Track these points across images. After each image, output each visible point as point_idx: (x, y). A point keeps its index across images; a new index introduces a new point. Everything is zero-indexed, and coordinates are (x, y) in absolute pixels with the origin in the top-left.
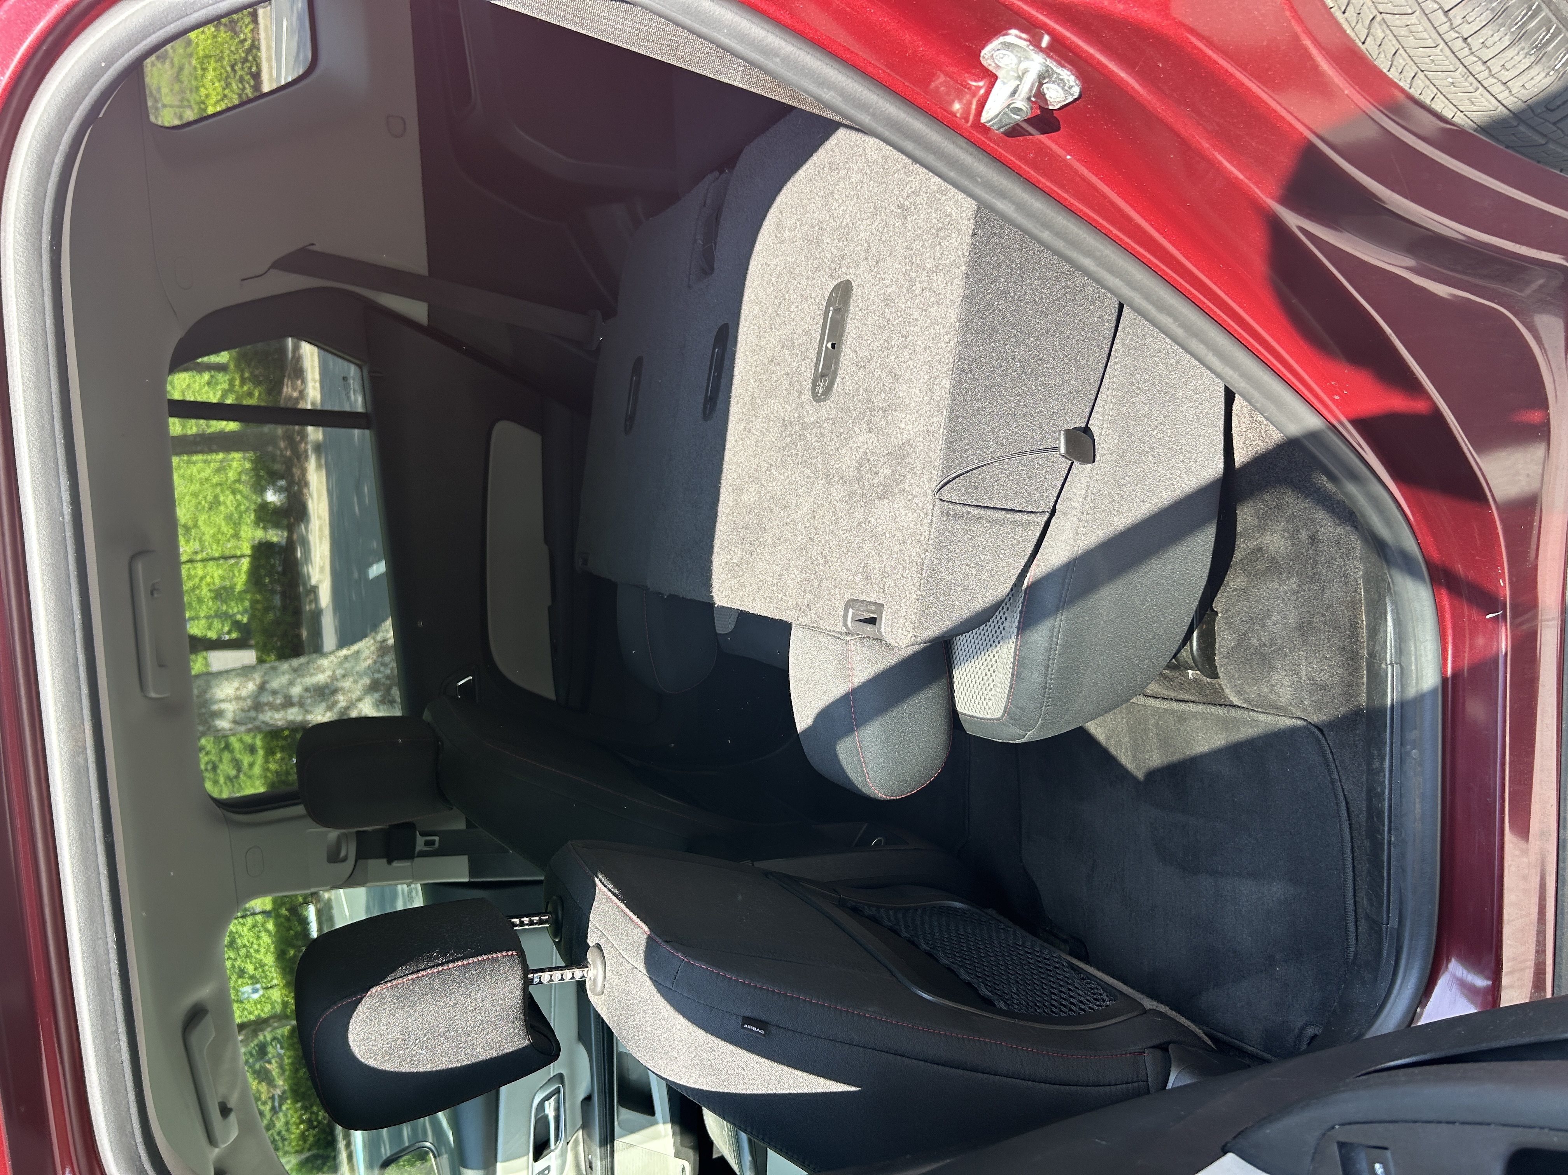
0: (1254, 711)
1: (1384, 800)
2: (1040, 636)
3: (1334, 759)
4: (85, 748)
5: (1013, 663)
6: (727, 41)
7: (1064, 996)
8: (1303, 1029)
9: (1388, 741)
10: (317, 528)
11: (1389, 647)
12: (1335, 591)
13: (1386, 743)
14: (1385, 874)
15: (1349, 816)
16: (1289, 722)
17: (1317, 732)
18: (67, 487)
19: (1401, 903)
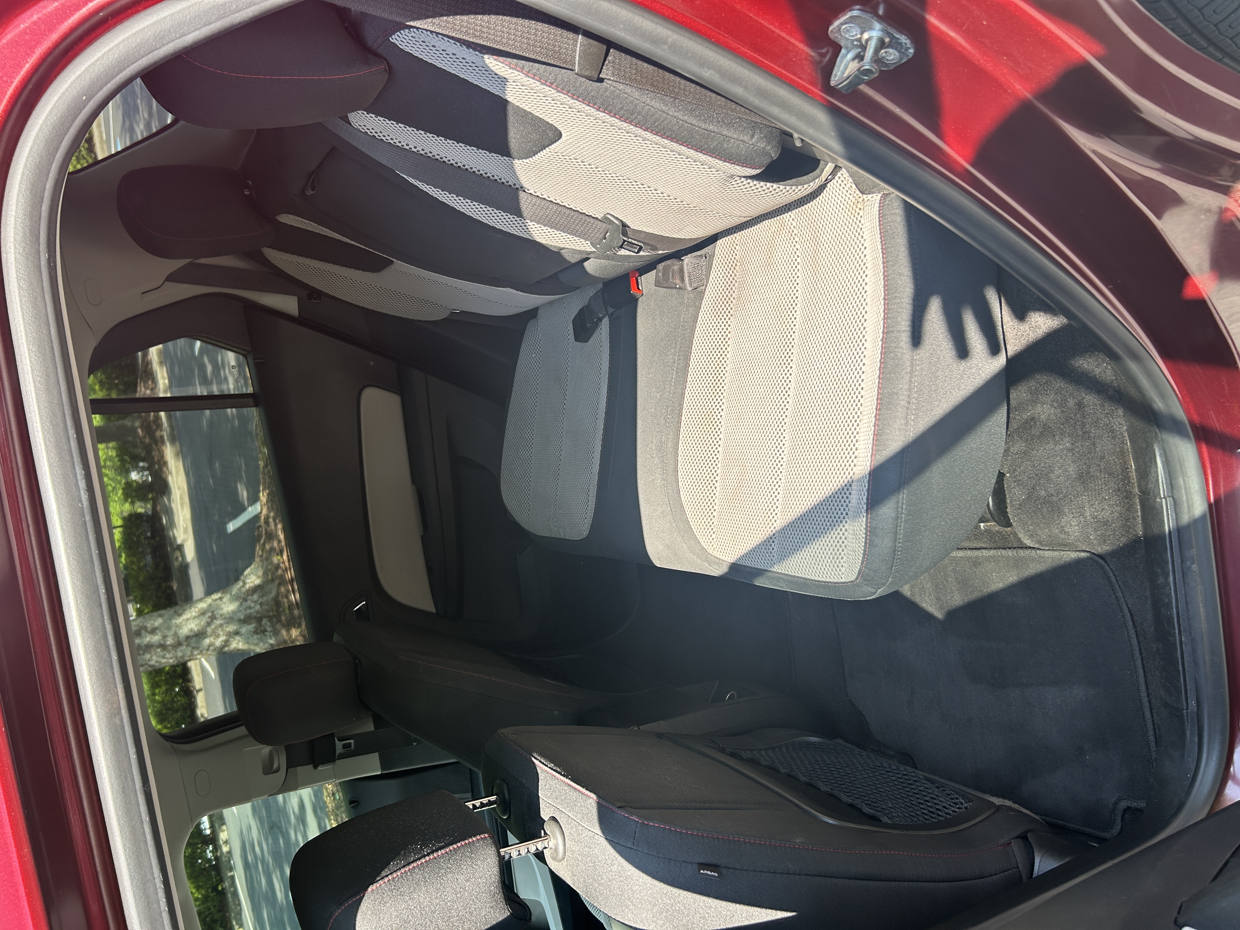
0: (1040, 549)
1: (1172, 608)
2: (887, 510)
3: (1117, 580)
4: (120, 709)
5: (866, 534)
6: (623, 34)
7: (929, 804)
8: (1116, 804)
9: (1170, 560)
10: (178, 497)
11: (1161, 484)
12: (1105, 445)
13: (1168, 562)
14: (1181, 669)
15: (1134, 625)
16: (1074, 555)
17: (1100, 560)
18: (83, 476)
19: (1197, 690)
